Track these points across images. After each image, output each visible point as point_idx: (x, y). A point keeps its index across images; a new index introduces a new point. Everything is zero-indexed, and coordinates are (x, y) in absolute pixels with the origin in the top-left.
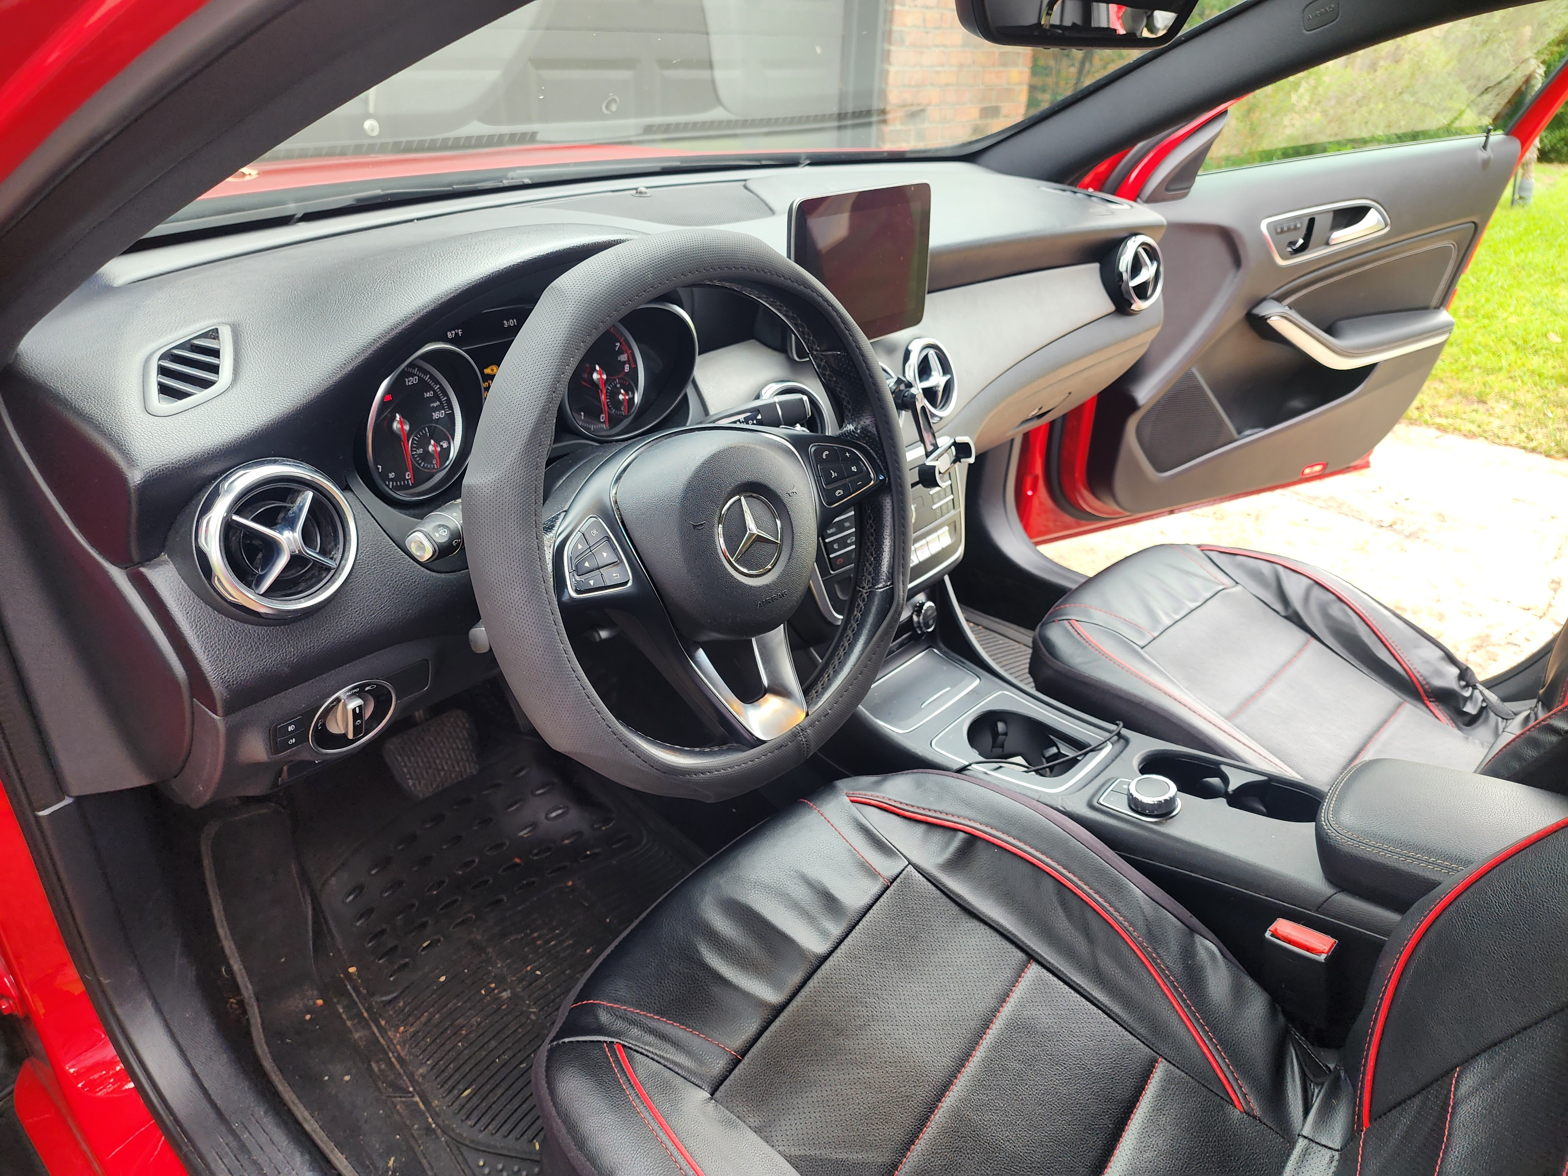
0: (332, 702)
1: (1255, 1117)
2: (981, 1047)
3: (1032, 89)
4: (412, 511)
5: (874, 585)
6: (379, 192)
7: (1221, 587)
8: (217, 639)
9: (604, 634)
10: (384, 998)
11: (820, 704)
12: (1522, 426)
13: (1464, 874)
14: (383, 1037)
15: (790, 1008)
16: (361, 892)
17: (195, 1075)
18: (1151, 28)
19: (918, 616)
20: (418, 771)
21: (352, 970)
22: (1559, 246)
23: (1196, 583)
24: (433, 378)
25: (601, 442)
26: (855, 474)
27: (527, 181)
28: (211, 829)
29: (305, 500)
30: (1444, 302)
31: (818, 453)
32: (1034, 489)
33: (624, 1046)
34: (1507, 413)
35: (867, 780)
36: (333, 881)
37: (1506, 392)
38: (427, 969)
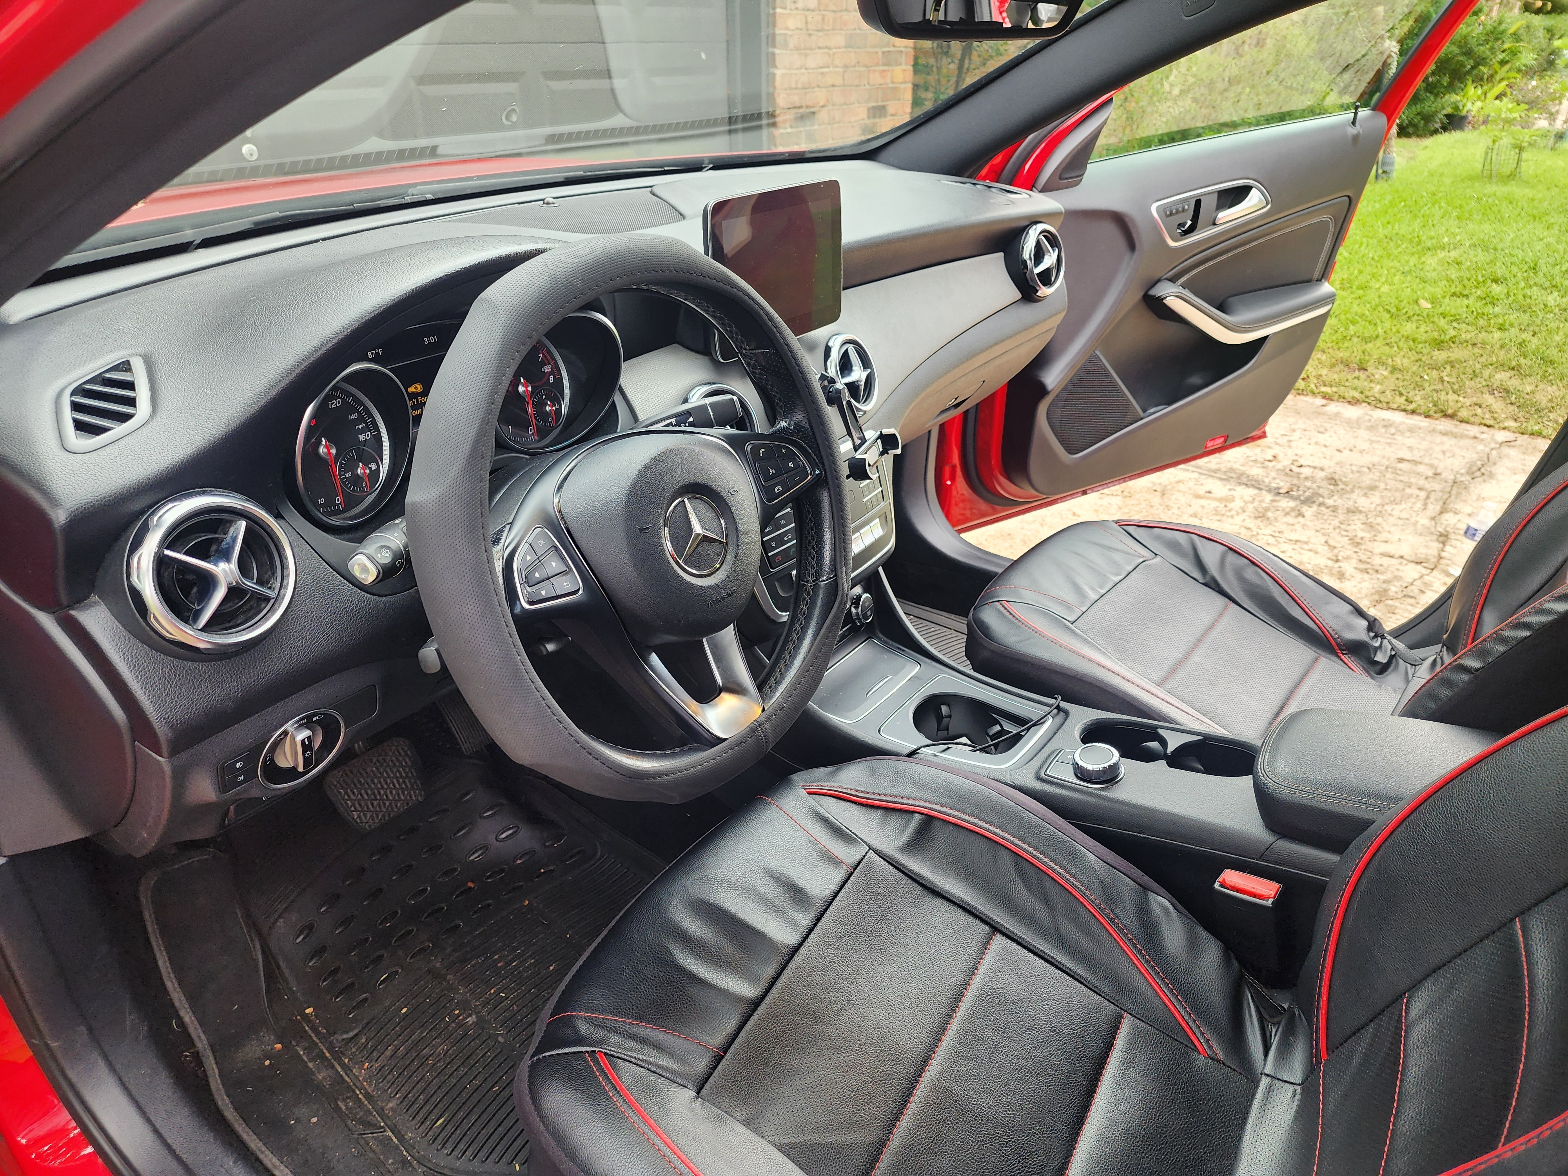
0: (280, 735)
1: (1218, 1061)
2: (955, 1020)
3: (916, 87)
4: (346, 536)
5: (818, 578)
6: (277, 214)
7: (1141, 560)
8: (156, 679)
9: (550, 647)
10: (345, 1036)
11: (774, 699)
12: (1401, 389)
13: (1396, 811)
14: (347, 1074)
15: (767, 1000)
16: (311, 930)
17: (156, 1131)
18: (1035, 20)
19: (857, 608)
20: (363, 804)
21: (309, 1011)
22: (1423, 216)
23: (1117, 557)
24: (356, 399)
25: (532, 455)
26: (792, 469)
27: (429, 197)
28: (150, 880)
29: (238, 529)
30: (1325, 275)
31: (755, 450)
32: (953, 479)
33: (606, 1054)
34: (1386, 378)
35: (821, 772)
36: (281, 923)
37: (1384, 358)
38: (387, 1003)
